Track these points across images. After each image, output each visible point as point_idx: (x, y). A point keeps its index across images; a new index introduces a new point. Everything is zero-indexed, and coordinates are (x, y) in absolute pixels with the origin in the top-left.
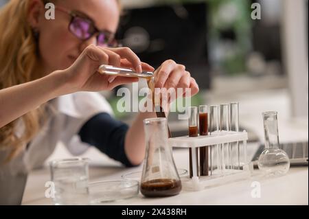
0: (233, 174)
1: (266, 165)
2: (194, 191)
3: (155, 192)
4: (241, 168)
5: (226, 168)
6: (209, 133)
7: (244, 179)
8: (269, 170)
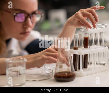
0: (100, 68)
2: (81, 77)
3: (62, 79)
4: (104, 65)
5: (96, 64)
6: (89, 47)
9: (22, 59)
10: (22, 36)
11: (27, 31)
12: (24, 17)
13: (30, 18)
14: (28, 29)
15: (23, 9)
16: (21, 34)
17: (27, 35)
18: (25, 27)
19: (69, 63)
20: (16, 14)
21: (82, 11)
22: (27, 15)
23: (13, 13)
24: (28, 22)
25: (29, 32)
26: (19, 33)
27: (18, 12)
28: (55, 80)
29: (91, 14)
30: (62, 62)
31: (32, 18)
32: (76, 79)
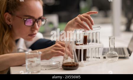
0: (96, 60)
1: (109, 57)
2: (82, 67)
3: (68, 68)
4: (99, 58)
5: (93, 58)
6: (88, 44)
7: (101, 63)
8: (110, 59)
9: (38, 52)
10: (30, 37)
11: (34, 33)
12: (32, 22)
13: (37, 22)
14: (35, 32)
15: (31, 15)
16: (29, 35)
17: (34, 37)
18: (33, 30)
19: (73, 55)
20: (27, 19)
21: (80, 17)
22: (34, 20)
23: (24, 19)
24: (36, 25)
25: (36, 34)
26: (27, 35)
27: (27, 18)
28: (63, 69)
29: (87, 19)
30: (68, 55)
31: (38, 22)
32: (79, 68)
